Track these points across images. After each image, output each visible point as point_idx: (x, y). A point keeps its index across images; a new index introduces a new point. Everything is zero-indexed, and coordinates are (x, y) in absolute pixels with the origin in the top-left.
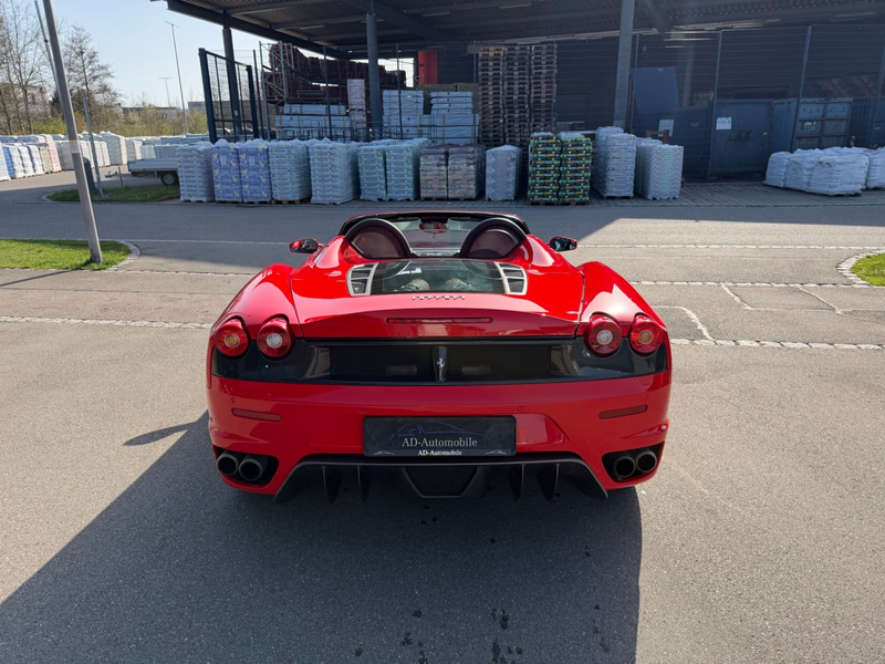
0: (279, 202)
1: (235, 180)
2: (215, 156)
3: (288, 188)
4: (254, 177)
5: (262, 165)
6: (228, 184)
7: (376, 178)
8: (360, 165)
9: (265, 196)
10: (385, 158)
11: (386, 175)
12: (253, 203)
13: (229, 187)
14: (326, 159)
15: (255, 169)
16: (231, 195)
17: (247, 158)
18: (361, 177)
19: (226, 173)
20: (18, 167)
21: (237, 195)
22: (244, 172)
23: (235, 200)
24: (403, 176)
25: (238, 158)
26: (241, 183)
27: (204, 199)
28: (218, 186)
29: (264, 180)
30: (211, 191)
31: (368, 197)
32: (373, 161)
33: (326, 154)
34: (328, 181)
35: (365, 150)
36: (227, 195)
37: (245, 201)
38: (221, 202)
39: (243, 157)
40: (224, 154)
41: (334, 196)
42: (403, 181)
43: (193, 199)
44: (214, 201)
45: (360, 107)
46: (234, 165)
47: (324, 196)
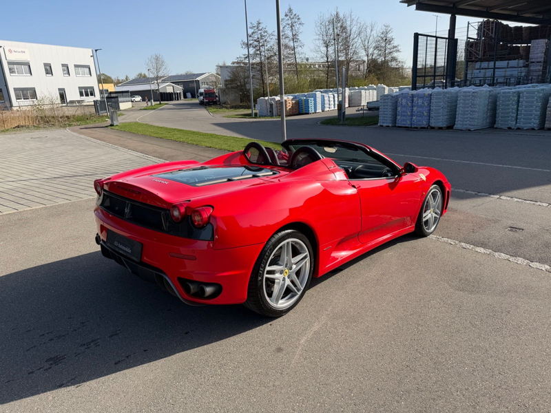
0: (433, 128)
1: (409, 113)
2: (400, 99)
3: (439, 120)
4: (420, 112)
5: (426, 104)
6: (404, 116)
7: (509, 113)
8: (498, 103)
9: (424, 123)
10: (519, 97)
11: (518, 110)
12: (417, 128)
13: (405, 118)
14: (469, 100)
15: (421, 107)
16: (405, 123)
17: (418, 100)
18: (498, 111)
19: (404, 109)
20: (327, 106)
21: (409, 123)
22: (415, 109)
23: (407, 126)
24: (532, 111)
25: (413, 100)
26: (412, 115)
27: (390, 125)
28: (398, 117)
29: (426, 114)
30: (395, 120)
31: (499, 126)
32: (509, 101)
33: (469, 96)
34: (467, 114)
35: (504, 93)
36: (403, 123)
37: (413, 126)
38: (399, 127)
39: (415, 99)
40: (405, 97)
41: (470, 125)
42: (531, 115)
43: (385, 125)
44: (395, 126)
45: (539, 60)
46: (410, 104)
47: (463, 125)
